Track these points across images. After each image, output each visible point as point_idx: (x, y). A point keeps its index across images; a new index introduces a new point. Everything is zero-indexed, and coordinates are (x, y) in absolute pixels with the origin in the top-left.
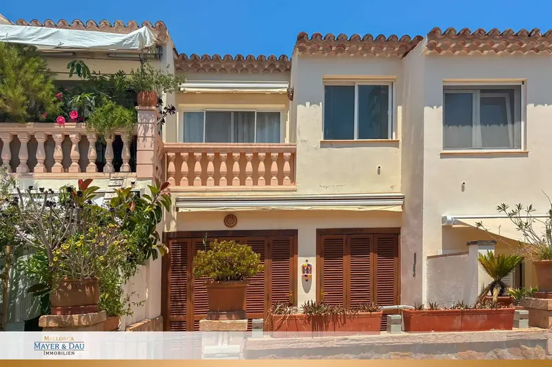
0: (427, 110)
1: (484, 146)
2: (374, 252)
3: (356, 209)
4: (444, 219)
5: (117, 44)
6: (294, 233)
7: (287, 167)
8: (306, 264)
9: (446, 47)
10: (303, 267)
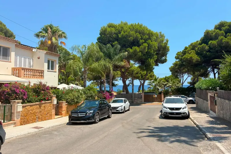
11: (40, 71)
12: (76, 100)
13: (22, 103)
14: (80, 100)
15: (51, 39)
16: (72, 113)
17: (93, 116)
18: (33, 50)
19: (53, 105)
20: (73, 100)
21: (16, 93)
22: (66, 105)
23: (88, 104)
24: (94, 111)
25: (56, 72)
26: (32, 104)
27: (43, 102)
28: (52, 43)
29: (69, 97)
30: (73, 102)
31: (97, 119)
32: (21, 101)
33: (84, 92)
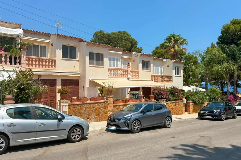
0: (86, 57)
1: (96, 65)
2: (74, 85)
3: (70, 75)
4: (90, 79)
5: (17, 34)
6: (56, 80)
7: (53, 64)
8: (59, 88)
9: (90, 45)
10: (58, 88)
11: (170, 77)
12: (201, 101)
13: (166, 101)
14: (205, 101)
15: (174, 47)
16: (201, 111)
17: (220, 115)
18: (164, 61)
19: (184, 104)
20: (198, 101)
21: (162, 94)
22: (193, 104)
23: (214, 105)
24: (220, 111)
25: (181, 77)
26: (171, 102)
27: (177, 101)
28: (175, 51)
29: (195, 98)
30: (198, 102)
31: (223, 117)
32: (165, 99)
33: (207, 94)
